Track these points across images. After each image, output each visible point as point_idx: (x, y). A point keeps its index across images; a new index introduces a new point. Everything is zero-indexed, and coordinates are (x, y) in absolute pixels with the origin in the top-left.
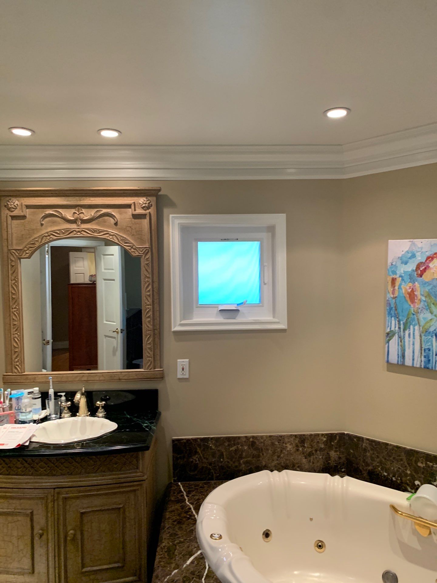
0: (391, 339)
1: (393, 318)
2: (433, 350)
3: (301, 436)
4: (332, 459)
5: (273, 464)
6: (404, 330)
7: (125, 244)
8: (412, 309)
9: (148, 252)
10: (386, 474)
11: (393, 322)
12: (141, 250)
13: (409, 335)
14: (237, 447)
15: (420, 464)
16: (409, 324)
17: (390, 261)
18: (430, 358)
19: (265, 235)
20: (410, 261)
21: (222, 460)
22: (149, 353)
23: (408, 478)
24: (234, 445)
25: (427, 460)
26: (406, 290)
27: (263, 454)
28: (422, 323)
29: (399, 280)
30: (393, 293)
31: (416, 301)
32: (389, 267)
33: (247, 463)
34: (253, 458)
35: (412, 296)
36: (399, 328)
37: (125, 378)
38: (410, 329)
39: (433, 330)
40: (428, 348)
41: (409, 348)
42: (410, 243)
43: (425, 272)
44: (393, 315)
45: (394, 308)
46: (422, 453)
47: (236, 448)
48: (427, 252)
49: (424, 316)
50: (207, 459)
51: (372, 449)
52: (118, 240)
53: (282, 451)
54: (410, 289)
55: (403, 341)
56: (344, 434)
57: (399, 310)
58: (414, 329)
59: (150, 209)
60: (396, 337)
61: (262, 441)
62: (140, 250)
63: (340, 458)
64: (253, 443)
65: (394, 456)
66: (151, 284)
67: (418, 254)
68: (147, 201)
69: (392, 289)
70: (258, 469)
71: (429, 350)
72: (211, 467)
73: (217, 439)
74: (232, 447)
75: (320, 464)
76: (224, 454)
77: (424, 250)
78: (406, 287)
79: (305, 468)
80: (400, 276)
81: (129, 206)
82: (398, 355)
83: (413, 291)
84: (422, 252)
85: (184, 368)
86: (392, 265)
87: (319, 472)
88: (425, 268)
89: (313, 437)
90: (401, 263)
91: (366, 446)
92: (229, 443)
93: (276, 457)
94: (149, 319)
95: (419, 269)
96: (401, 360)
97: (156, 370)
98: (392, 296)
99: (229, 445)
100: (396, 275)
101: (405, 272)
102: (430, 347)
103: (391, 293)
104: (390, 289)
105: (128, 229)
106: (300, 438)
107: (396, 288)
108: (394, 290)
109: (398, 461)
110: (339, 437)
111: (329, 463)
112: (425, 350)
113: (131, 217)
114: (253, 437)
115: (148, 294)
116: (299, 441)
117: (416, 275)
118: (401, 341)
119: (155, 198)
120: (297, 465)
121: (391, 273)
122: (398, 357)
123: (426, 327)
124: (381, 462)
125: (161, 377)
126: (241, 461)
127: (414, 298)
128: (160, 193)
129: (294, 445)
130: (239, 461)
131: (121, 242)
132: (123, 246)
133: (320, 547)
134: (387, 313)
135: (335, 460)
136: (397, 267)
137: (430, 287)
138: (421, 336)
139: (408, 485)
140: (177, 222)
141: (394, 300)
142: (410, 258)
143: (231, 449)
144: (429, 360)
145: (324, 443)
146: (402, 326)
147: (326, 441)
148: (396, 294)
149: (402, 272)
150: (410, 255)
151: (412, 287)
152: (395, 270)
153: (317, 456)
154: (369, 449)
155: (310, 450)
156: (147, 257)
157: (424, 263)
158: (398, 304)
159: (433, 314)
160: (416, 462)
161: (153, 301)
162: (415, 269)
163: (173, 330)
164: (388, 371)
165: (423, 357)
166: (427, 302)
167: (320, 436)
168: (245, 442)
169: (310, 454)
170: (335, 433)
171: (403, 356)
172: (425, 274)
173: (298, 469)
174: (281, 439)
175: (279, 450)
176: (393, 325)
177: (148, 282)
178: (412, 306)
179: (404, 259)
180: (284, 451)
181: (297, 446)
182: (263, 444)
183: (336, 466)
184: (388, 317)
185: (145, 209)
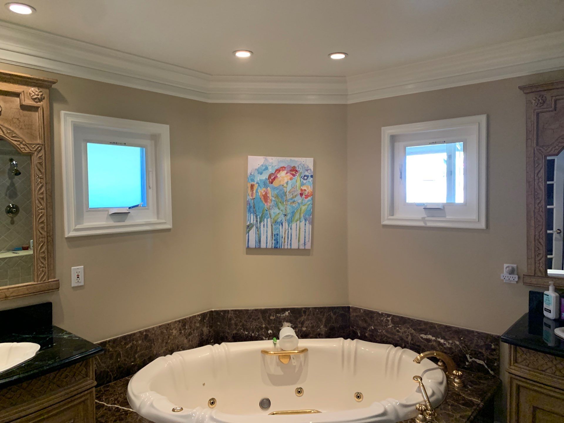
0: (250, 230)
1: (252, 214)
2: (280, 235)
3: (183, 320)
4: (205, 334)
5: (162, 351)
6: (260, 222)
7: (12, 138)
8: (266, 207)
9: (41, 150)
10: (246, 333)
11: (252, 217)
12: (33, 147)
13: (264, 225)
14: (133, 343)
15: (272, 318)
16: (263, 217)
17: (249, 172)
18: (278, 241)
19: (148, 142)
20: (264, 172)
21: (119, 360)
22: (43, 263)
23: (264, 330)
24: (130, 342)
25: (276, 314)
26: (261, 193)
27: (154, 344)
28: (273, 216)
29: (256, 186)
30: (252, 196)
31: (268, 201)
32: (248, 176)
33: (141, 356)
34: (146, 350)
35: (265, 197)
36: (257, 221)
37: (14, 294)
38: (264, 221)
39: (280, 221)
40: (277, 234)
41: (264, 235)
42: (264, 159)
43: (275, 180)
44: (252, 211)
45: (252, 207)
46: (273, 309)
47: (132, 345)
48: (276, 166)
49: (274, 211)
50: (105, 363)
51: (236, 317)
52: (3, 132)
53: (169, 337)
54: (264, 192)
55: (259, 231)
56: (212, 311)
57: (257, 208)
58: (267, 221)
59: (42, 101)
60: (254, 228)
61: (154, 332)
62: (31, 146)
63: (210, 332)
64: (146, 336)
65: (253, 317)
66: (45, 185)
67: (270, 168)
68: (39, 92)
69: (251, 193)
70: (151, 359)
71: (277, 235)
72: (109, 370)
73: (114, 341)
74: (128, 344)
75: (196, 341)
76: (121, 353)
77: (274, 165)
78: (261, 191)
79: (186, 347)
80: (257, 183)
81: (17, 95)
82: (256, 241)
83: (266, 194)
84: (272, 166)
85: (79, 276)
86: (251, 174)
87: (196, 347)
88: (275, 177)
89: (191, 319)
90: (258, 174)
91: (231, 316)
92: (126, 341)
93: (164, 344)
94: (42, 225)
95: (271, 178)
96: (258, 245)
97: (50, 280)
98: (251, 198)
99: (125, 344)
100: (254, 182)
101: (260, 180)
102: (278, 233)
103: (250, 195)
104: (250, 192)
105: (15, 120)
106: (183, 323)
107: (254, 191)
108: (252, 193)
109: (256, 320)
110: (209, 315)
111: (203, 338)
112: (274, 235)
113: (19, 107)
114: (146, 331)
115: (41, 196)
116: (181, 325)
117: (268, 182)
118: (258, 231)
119: (48, 91)
120: (180, 347)
121: (250, 181)
122: (256, 243)
123: (275, 219)
124: (243, 325)
125: (56, 287)
126: (136, 356)
127: (267, 199)
128: (54, 86)
129: (178, 329)
130: (134, 356)
131: (7, 135)
132: (10, 140)
133: (213, 403)
134: (247, 210)
135: (207, 334)
136: (255, 176)
137: (278, 191)
138: (272, 225)
139: (263, 335)
140: (70, 120)
141: (253, 201)
142: (264, 170)
143: (127, 347)
144: (277, 242)
145: (199, 322)
146: (258, 220)
147: (201, 320)
148: (254, 196)
149: (259, 180)
150: (264, 168)
151: (265, 191)
152: (254, 179)
153: (194, 335)
154: (234, 317)
155: (189, 331)
156: (40, 155)
157: (274, 174)
158: (255, 203)
159: (280, 210)
160: (269, 317)
161: (46, 205)
162: (267, 178)
163: (66, 236)
164: (247, 254)
165: (273, 240)
166: (276, 202)
167: (197, 317)
168: (139, 337)
169: (190, 334)
170: (205, 312)
171: (260, 241)
172: (274, 181)
173: (181, 350)
174: (168, 327)
175: (167, 337)
176: (252, 219)
177: (41, 183)
178: (266, 204)
179: (260, 171)
180: (171, 337)
181: (180, 330)
182: (154, 335)
183: (207, 339)
184: (248, 213)
185: (37, 101)
